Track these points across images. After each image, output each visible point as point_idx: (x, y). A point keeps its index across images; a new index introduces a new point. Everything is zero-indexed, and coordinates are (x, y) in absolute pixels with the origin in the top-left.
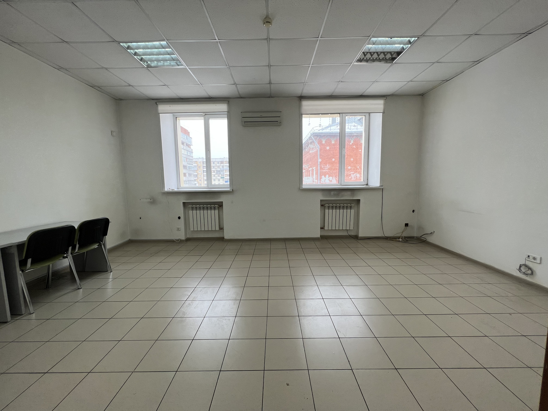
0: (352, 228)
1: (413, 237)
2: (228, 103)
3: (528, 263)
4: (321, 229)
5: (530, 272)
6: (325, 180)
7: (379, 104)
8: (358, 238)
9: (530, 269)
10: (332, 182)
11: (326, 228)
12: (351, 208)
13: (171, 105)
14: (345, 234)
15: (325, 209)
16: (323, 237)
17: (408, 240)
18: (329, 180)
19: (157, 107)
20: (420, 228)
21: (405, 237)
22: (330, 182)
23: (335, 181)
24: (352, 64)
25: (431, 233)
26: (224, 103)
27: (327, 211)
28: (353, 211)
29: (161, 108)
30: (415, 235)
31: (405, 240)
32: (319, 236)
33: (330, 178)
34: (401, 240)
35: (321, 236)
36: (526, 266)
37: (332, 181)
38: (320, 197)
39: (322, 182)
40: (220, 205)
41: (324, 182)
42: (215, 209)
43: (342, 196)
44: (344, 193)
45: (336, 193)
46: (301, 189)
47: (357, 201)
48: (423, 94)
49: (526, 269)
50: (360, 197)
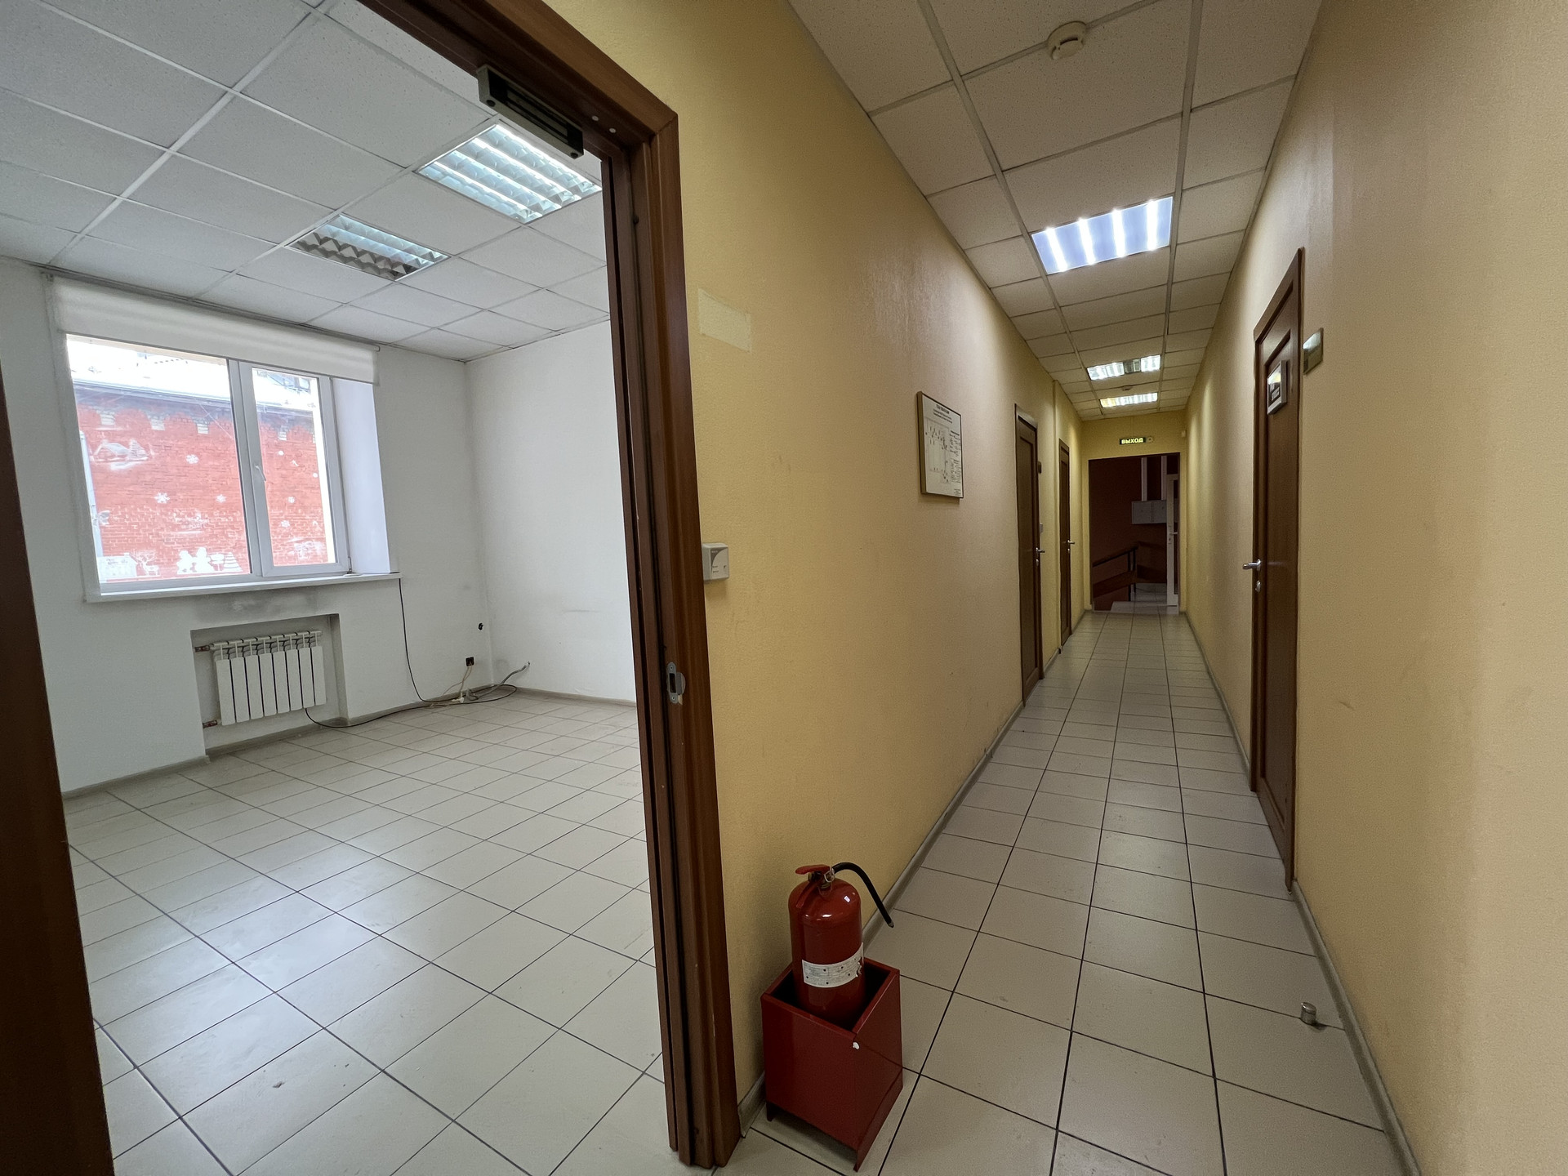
0: (321, 700)
1: (488, 688)
4: (205, 726)
6: (194, 564)
7: (362, 360)
8: (346, 723)
10: (223, 571)
11: (227, 718)
12: (310, 641)
14: (303, 722)
15: (212, 660)
16: (215, 755)
17: (477, 695)
18: (211, 563)
20: (499, 662)
21: (472, 692)
22: (216, 569)
23: (237, 565)
24: (278, 247)
25: (525, 667)
27: (222, 665)
28: (318, 650)
30: (492, 681)
31: (472, 698)
32: (203, 753)
33: (213, 557)
34: (462, 699)
35: (208, 752)
37: (225, 566)
38: (191, 621)
39: (180, 572)
41: (189, 572)
43: (278, 610)
44: (278, 601)
45: (251, 603)
46: (87, 601)
47: (331, 621)
48: (467, 360)
50: (337, 606)
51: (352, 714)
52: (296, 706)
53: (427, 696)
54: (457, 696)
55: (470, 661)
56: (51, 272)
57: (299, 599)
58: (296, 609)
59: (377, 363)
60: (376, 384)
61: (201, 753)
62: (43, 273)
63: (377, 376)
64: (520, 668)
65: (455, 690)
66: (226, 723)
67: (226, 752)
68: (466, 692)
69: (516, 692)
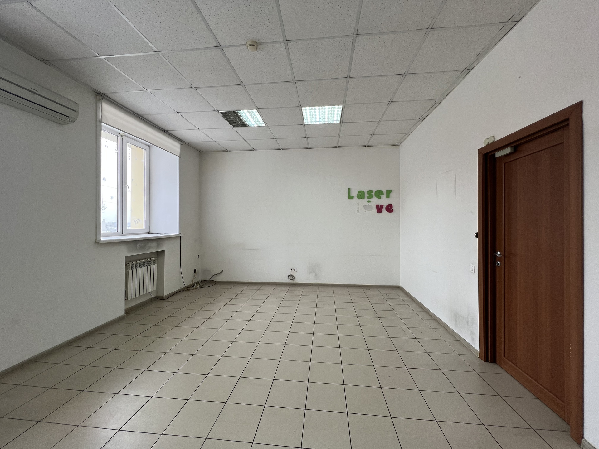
3: (293, 274)
5: (293, 278)
7: (176, 146)
8: (163, 298)
9: (293, 276)
12: (154, 262)
15: (128, 269)
20: (207, 271)
24: (215, 111)
25: (221, 272)
28: (156, 265)
30: (200, 279)
36: (291, 275)
38: (124, 253)
43: (149, 248)
44: (150, 244)
45: (142, 245)
46: (97, 243)
47: (161, 254)
48: (203, 151)
49: (291, 277)
50: (165, 247)
51: (166, 292)
52: (148, 291)
53: (187, 284)
54: (193, 285)
55: (195, 270)
56: (102, 96)
57: (155, 244)
58: (153, 249)
59: (181, 149)
60: (180, 157)
61: (122, 313)
62: (97, 95)
63: (180, 154)
64: (219, 273)
65: (191, 283)
66: (129, 298)
67: (128, 311)
68: (197, 283)
69: (216, 283)
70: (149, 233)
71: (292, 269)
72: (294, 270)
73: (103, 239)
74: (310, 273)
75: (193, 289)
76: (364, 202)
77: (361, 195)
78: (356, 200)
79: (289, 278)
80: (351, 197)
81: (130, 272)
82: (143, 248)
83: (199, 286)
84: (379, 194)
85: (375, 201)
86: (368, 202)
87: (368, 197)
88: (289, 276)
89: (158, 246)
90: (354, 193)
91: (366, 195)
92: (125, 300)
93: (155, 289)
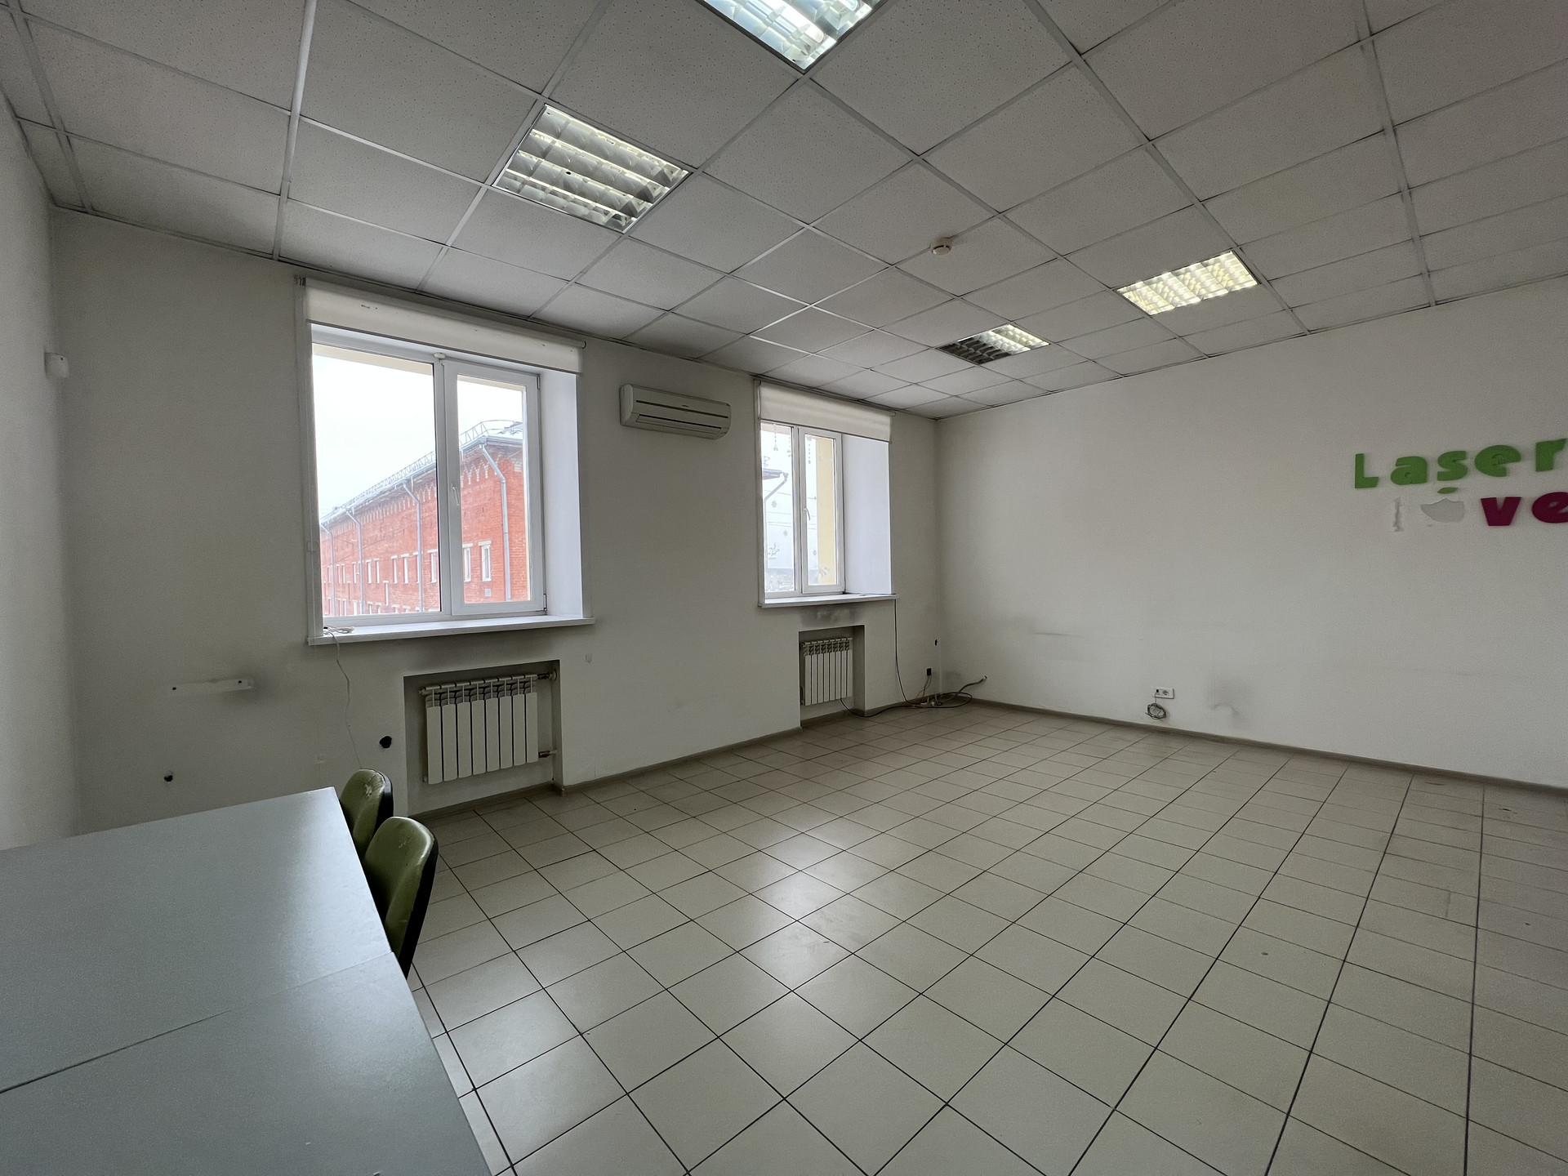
2: (583, 350)
3: (1160, 702)
5: (1162, 714)
8: (866, 714)
9: (1161, 708)
12: (847, 646)
13: (373, 306)
14: (840, 709)
15: (804, 655)
19: (304, 295)
20: (956, 674)
25: (982, 680)
26: (572, 346)
28: (850, 652)
29: (321, 302)
30: (947, 691)
31: (939, 702)
32: (798, 725)
35: (802, 723)
36: (1157, 706)
38: (798, 626)
40: (549, 672)
42: (525, 687)
43: (836, 620)
44: (838, 613)
45: (825, 613)
46: (762, 609)
47: (858, 631)
48: (940, 418)
49: (1158, 710)
50: (864, 619)
51: (869, 705)
52: (838, 697)
53: (911, 696)
54: (924, 700)
55: (929, 671)
56: (760, 379)
57: (846, 612)
58: (844, 621)
59: (892, 426)
60: (890, 443)
61: (796, 724)
62: (754, 380)
63: (891, 436)
64: (978, 681)
65: (920, 696)
66: (808, 703)
67: (807, 725)
68: (932, 698)
69: (971, 702)
70: (844, 593)
71: (1157, 691)
72: (1165, 692)
73: (767, 602)
74: (1216, 706)
75: (922, 708)
76: (1427, 492)
77: (1410, 471)
78: (1388, 490)
79: (1149, 714)
80: (1364, 481)
81: (808, 658)
82: (827, 618)
83: (933, 703)
84: (1496, 459)
85: (1481, 486)
86: (1443, 491)
87: (1441, 477)
88: (1149, 709)
89: (853, 616)
90: (1381, 466)
91: (1434, 469)
92: (801, 704)
93: (850, 694)
